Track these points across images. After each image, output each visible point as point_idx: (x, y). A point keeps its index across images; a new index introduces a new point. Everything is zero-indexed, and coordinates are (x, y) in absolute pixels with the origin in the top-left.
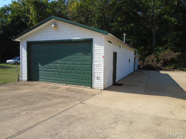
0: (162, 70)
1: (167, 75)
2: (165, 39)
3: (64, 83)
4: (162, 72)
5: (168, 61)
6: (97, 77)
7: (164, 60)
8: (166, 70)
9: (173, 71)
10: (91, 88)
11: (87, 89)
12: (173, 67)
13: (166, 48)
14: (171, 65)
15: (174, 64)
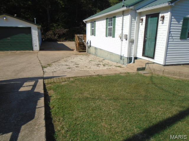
0: (59, 41)
1: (62, 44)
2: (57, 18)
3: (16, 50)
4: (59, 43)
5: (61, 35)
6: (36, 45)
7: (59, 34)
8: (61, 41)
9: (65, 41)
10: (33, 51)
11: (31, 51)
12: (64, 39)
13: (59, 25)
14: (63, 38)
15: (65, 37)
